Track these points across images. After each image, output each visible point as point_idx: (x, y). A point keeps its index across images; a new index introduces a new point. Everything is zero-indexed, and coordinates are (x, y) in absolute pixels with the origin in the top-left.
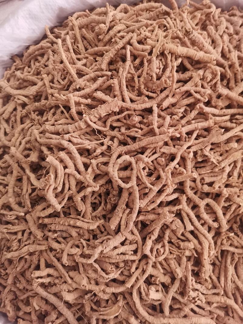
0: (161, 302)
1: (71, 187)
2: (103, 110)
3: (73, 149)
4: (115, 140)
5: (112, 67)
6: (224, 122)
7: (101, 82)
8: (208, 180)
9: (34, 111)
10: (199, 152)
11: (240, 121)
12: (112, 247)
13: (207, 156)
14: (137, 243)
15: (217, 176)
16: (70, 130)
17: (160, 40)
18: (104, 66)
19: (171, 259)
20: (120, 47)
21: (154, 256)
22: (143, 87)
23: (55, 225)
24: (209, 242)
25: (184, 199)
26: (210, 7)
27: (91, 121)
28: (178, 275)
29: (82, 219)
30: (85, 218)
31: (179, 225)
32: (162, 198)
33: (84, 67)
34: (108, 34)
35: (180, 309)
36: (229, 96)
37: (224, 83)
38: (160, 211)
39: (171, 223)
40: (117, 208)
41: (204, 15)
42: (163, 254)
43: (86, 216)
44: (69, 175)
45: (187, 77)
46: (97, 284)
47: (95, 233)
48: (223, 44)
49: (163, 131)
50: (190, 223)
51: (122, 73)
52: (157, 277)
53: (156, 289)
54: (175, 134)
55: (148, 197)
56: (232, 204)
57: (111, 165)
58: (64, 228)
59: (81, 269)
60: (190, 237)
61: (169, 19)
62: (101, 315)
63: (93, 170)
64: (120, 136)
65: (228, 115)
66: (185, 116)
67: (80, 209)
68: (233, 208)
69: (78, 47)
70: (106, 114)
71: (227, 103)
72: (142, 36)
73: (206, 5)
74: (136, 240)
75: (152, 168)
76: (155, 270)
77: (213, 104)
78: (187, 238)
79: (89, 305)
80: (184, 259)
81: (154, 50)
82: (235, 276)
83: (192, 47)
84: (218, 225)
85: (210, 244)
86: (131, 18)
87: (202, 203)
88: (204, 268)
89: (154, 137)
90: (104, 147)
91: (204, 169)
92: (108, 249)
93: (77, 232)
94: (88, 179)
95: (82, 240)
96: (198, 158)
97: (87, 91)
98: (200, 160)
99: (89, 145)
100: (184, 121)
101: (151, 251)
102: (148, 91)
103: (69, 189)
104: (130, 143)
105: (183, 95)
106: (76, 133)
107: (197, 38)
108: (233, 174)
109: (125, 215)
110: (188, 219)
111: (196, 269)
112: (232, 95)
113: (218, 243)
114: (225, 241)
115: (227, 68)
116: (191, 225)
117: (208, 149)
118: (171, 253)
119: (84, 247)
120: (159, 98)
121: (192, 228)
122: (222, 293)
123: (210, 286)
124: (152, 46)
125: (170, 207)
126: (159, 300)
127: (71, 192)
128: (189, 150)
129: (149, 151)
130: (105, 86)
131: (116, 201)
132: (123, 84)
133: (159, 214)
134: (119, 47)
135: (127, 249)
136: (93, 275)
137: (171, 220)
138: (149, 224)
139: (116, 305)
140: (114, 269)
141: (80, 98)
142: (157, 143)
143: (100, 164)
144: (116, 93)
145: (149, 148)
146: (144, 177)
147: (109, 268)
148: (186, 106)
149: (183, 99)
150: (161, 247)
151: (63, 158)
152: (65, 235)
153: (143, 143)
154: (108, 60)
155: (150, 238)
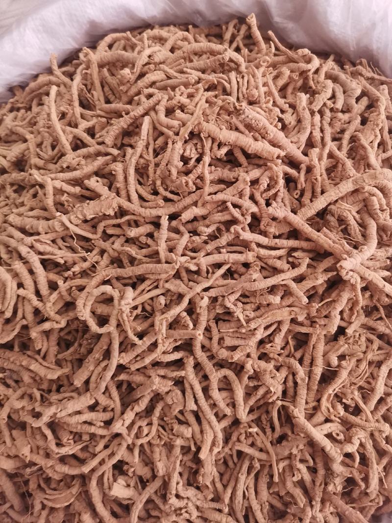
0: (133, 502)
1: (25, 315)
2: (90, 210)
3: (35, 260)
4: (106, 255)
5: (126, 140)
6: (274, 258)
7: (100, 163)
8: (229, 342)
9: (12, 185)
10: (220, 299)
11: (300, 260)
12: (70, 411)
13: (229, 308)
14: (114, 412)
15: (245, 339)
16: (41, 230)
17: (195, 115)
18: (109, 140)
19: (158, 445)
20: (138, 113)
21: (133, 435)
22: (159, 183)
23: (4, 361)
24: (214, 433)
25: (190, 362)
26: (309, 61)
27: (71, 222)
28: (158, 471)
29: (41, 360)
30: (46, 361)
31: (177, 399)
32: (156, 356)
33: (86, 135)
34: (135, 84)
35: (158, 518)
36: (288, 220)
37: (296, 193)
38: (152, 373)
39: (167, 393)
40: (89, 357)
41: (297, 74)
42: (147, 435)
43: (47, 358)
44: (24, 298)
45: (232, 177)
46: (48, 455)
47: (61, 383)
48: (313, 127)
49: (170, 258)
50: (193, 400)
51: (129, 156)
52: (132, 467)
53: (126, 482)
54: (189, 264)
55: (133, 350)
56: (261, 385)
57: (84, 294)
58: (15, 369)
59: (29, 430)
60: (192, 419)
61: (233, 75)
62: (46, 499)
63: (61, 297)
64: (111, 251)
65: (283, 248)
66: (218, 238)
67: (37, 346)
68: (261, 392)
69: (93, 95)
70: (94, 216)
71: (286, 229)
72: (174, 102)
73: (304, 56)
74: (112, 406)
75: (148, 308)
76: (131, 456)
77: (262, 227)
78: (187, 420)
79: (36, 480)
80: (177, 451)
81: (182, 130)
82: (252, 491)
83: (247, 132)
84: (232, 412)
85: (215, 437)
86: (177, 62)
87: (215, 374)
88: (202, 469)
89: (155, 265)
90: (86, 265)
91: (228, 325)
92: (63, 414)
93: (32, 378)
94: (48, 309)
95: (35, 391)
96: (217, 307)
97: (77, 174)
98: (220, 311)
99: (62, 258)
100: (210, 247)
101: (130, 428)
102: (166, 190)
103: (24, 317)
104: (125, 265)
105: (219, 206)
106: (48, 236)
107: (254, 121)
108: (274, 339)
109: (100, 368)
110: (192, 393)
111: (194, 466)
112: (293, 220)
113: (232, 437)
114: (243, 438)
115: (303, 173)
116: (193, 403)
117: (233, 298)
118: (159, 437)
119: (37, 401)
120: (181, 205)
121: (195, 408)
122: (226, 510)
123: (211, 496)
124: (183, 123)
125: (167, 371)
126: (129, 499)
127: (24, 322)
128: (204, 293)
129: (147, 283)
130: (107, 170)
131: (93, 345)
132: (129, 174)
133: (150, 377)
134: (136, 114)
135: (94, 418)
136: (41, 443)
137: (167, 389)
138: (135, 387)
139: (68, 492)
140: (72, 442)
141: (63, 184)
142: (160, 274)
143: (74, 288)
144: (118, 185)
145: (148, 278)
146: (127, 323)
147: (65, 438)
148: (219, 223)
149: (218, 212)
150: (147, 425)
151: (18, 271)
152: (15, 377)
153: (139, 270)
154: (117, 132)
155: (132, 409)
